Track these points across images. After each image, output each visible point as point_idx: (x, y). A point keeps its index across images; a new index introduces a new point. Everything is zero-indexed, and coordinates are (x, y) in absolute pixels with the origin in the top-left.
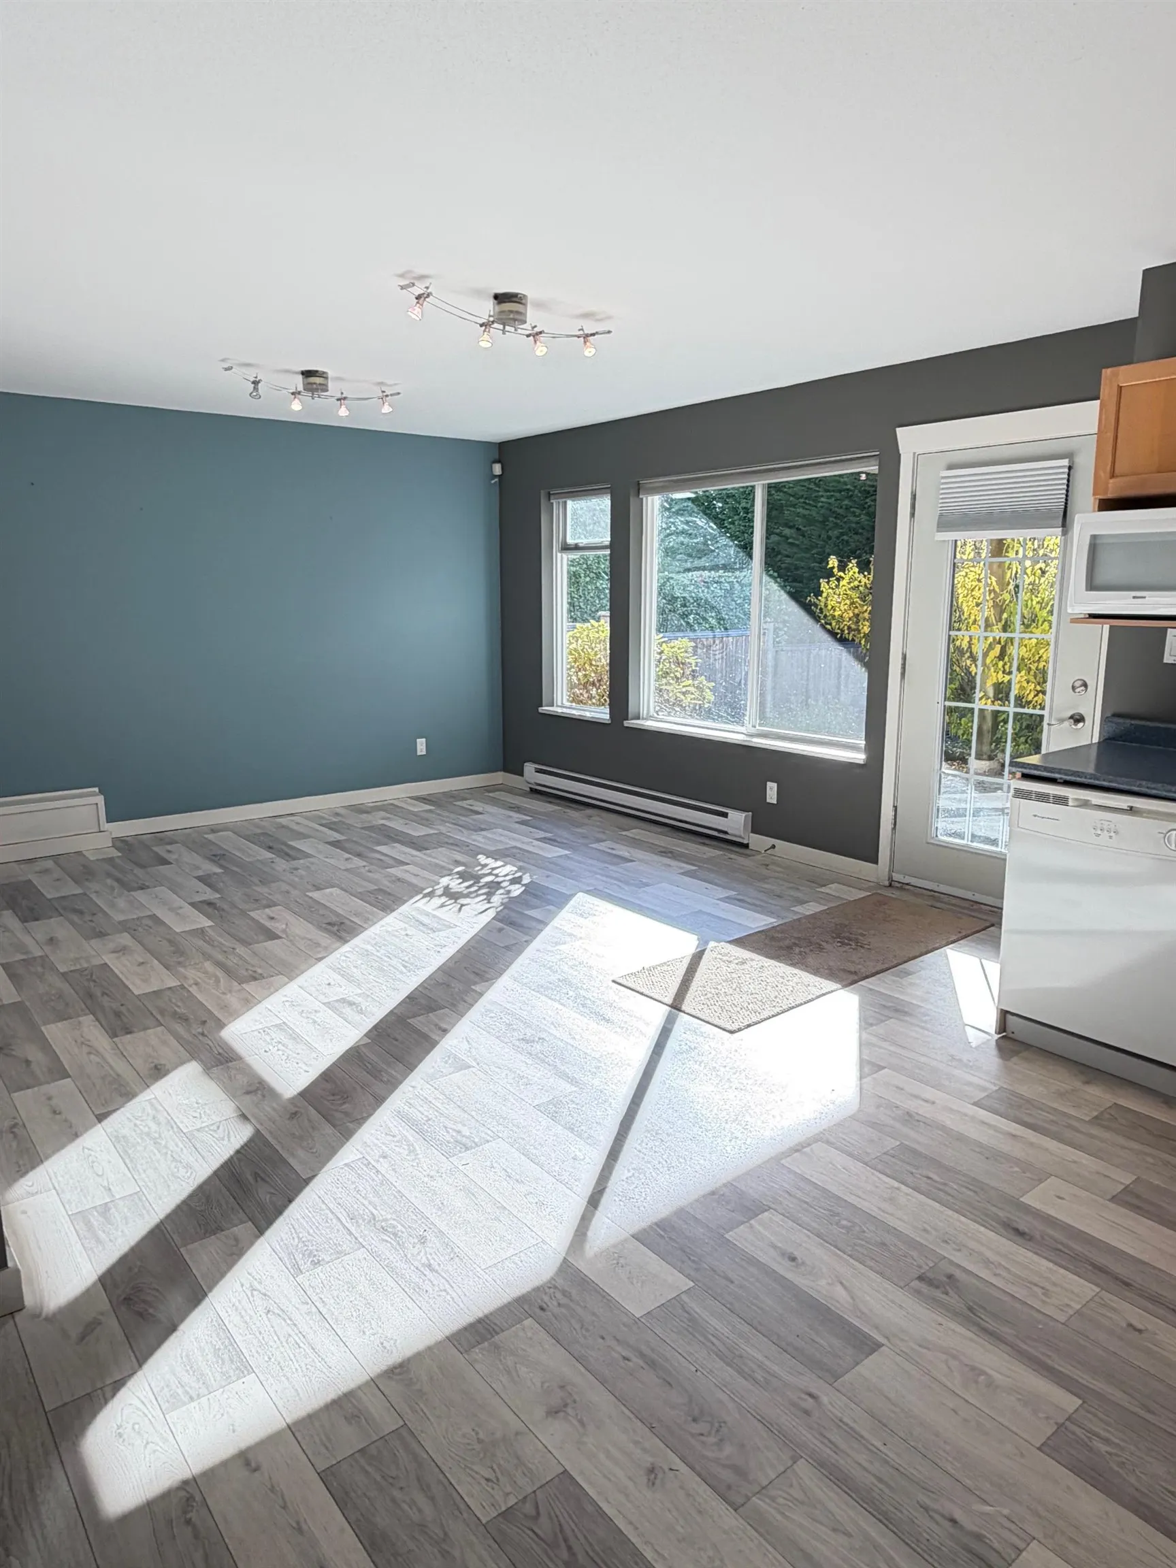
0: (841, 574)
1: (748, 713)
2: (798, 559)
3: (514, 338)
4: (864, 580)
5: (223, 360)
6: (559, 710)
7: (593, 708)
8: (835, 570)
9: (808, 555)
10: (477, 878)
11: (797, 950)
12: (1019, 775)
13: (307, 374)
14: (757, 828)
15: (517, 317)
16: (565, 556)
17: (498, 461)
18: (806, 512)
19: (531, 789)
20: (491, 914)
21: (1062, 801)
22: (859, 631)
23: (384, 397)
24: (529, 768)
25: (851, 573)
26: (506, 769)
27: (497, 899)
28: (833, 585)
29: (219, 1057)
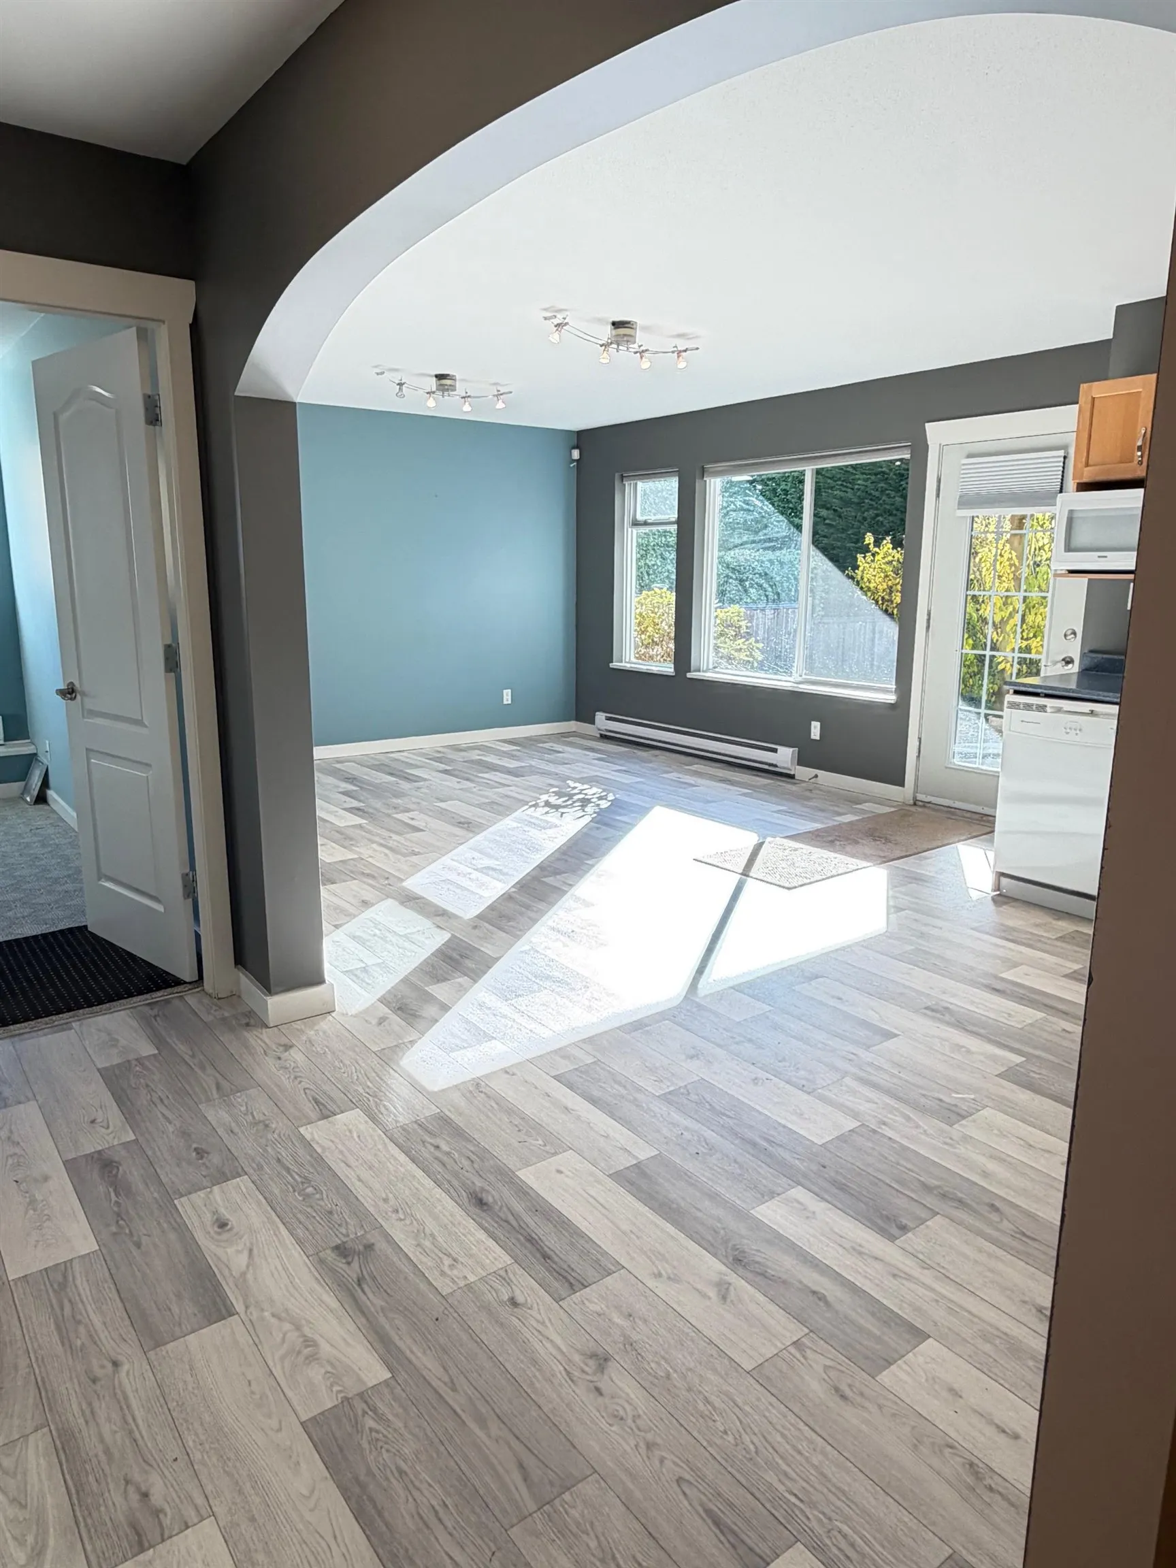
0: (877, 549)
1: (795, 664)
2: (835, 540)
3: (624, 355)
4: (897, 556)
5: (376, 367)
6: (628, 665)
7: (658, 664)
8: (871, 546)
9: (844, 536)
10: (571, 796)
11: (838, 843)
12: (1011, 691)
13: (440, 377)
14: (802, 761)
15: (629, 339)
16: (635, 532)
17: (577, 447)
18: (842, 494)
19: (601, 735)
20: (587, 819)
21: (1042, 708)
22: (892, 602)
23: (499, 395)
24: (600, 717)
25: (886, 549)
26: (578, 719)
27: (590, 809)
28: (869, 560)
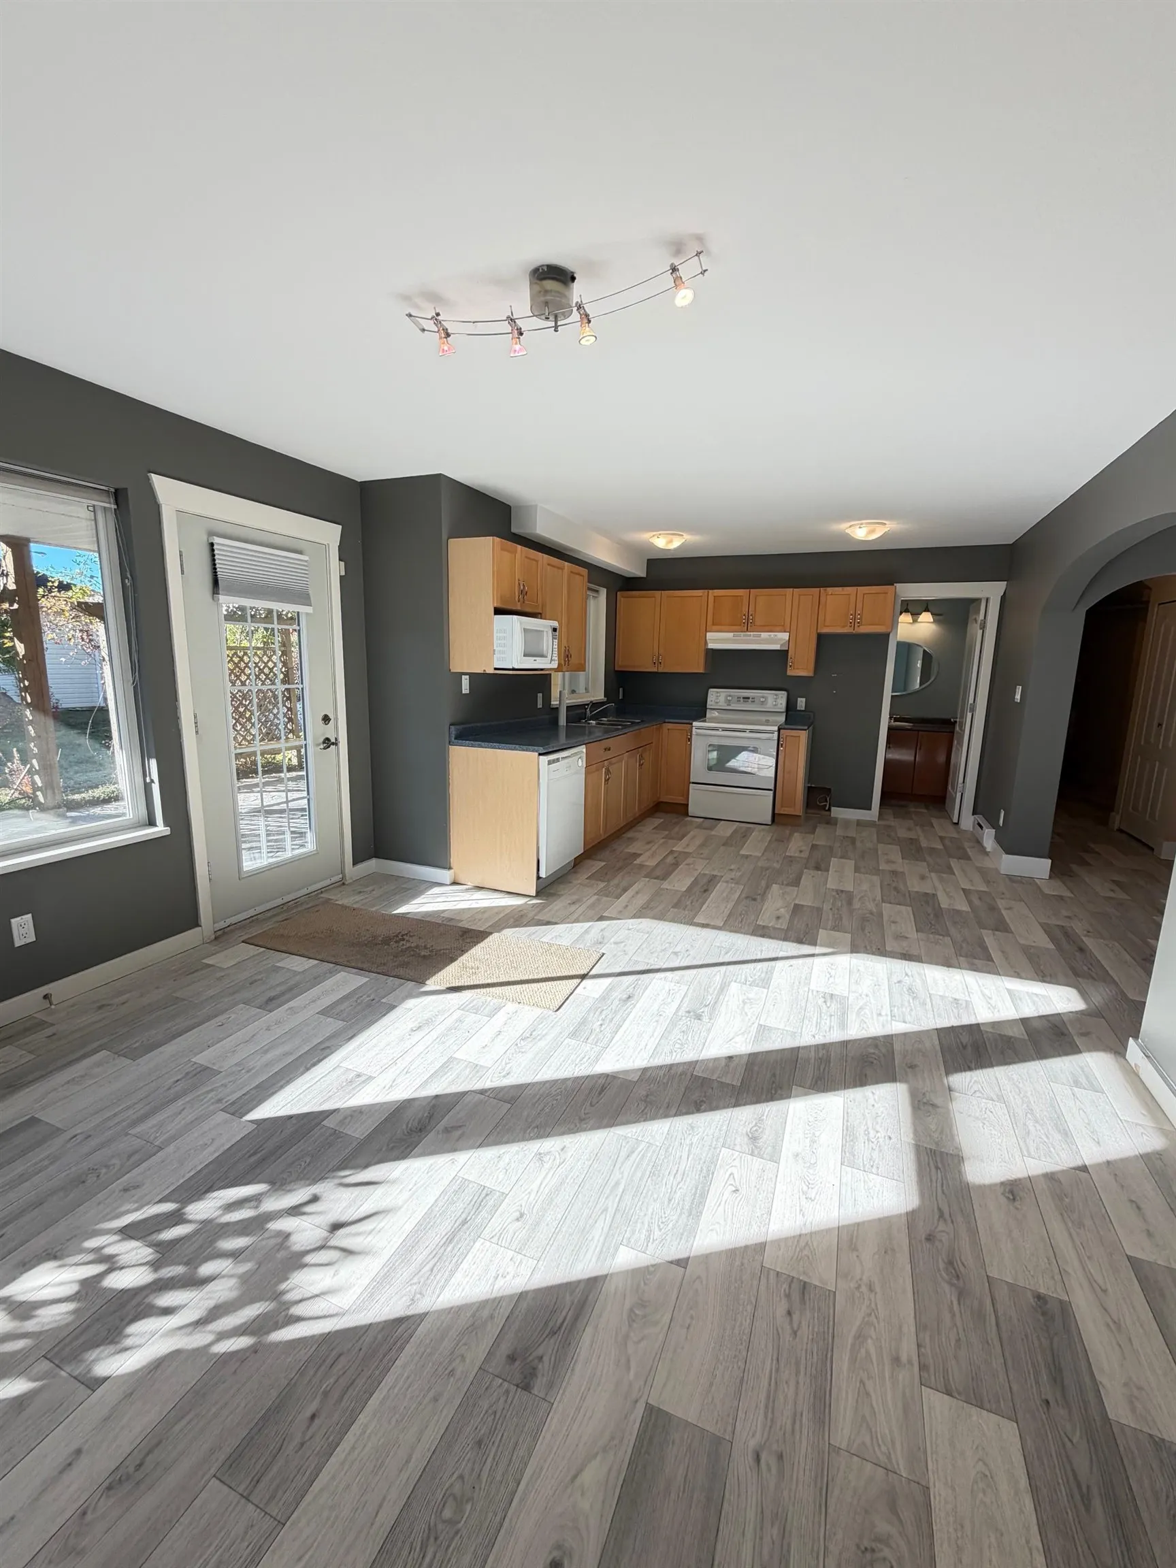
29: (940, 1165)
